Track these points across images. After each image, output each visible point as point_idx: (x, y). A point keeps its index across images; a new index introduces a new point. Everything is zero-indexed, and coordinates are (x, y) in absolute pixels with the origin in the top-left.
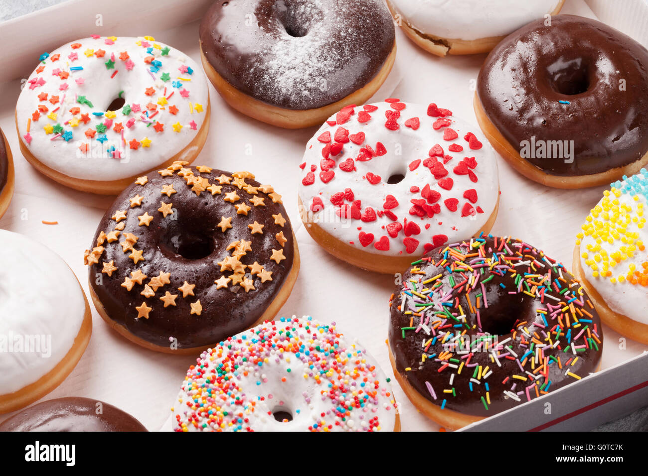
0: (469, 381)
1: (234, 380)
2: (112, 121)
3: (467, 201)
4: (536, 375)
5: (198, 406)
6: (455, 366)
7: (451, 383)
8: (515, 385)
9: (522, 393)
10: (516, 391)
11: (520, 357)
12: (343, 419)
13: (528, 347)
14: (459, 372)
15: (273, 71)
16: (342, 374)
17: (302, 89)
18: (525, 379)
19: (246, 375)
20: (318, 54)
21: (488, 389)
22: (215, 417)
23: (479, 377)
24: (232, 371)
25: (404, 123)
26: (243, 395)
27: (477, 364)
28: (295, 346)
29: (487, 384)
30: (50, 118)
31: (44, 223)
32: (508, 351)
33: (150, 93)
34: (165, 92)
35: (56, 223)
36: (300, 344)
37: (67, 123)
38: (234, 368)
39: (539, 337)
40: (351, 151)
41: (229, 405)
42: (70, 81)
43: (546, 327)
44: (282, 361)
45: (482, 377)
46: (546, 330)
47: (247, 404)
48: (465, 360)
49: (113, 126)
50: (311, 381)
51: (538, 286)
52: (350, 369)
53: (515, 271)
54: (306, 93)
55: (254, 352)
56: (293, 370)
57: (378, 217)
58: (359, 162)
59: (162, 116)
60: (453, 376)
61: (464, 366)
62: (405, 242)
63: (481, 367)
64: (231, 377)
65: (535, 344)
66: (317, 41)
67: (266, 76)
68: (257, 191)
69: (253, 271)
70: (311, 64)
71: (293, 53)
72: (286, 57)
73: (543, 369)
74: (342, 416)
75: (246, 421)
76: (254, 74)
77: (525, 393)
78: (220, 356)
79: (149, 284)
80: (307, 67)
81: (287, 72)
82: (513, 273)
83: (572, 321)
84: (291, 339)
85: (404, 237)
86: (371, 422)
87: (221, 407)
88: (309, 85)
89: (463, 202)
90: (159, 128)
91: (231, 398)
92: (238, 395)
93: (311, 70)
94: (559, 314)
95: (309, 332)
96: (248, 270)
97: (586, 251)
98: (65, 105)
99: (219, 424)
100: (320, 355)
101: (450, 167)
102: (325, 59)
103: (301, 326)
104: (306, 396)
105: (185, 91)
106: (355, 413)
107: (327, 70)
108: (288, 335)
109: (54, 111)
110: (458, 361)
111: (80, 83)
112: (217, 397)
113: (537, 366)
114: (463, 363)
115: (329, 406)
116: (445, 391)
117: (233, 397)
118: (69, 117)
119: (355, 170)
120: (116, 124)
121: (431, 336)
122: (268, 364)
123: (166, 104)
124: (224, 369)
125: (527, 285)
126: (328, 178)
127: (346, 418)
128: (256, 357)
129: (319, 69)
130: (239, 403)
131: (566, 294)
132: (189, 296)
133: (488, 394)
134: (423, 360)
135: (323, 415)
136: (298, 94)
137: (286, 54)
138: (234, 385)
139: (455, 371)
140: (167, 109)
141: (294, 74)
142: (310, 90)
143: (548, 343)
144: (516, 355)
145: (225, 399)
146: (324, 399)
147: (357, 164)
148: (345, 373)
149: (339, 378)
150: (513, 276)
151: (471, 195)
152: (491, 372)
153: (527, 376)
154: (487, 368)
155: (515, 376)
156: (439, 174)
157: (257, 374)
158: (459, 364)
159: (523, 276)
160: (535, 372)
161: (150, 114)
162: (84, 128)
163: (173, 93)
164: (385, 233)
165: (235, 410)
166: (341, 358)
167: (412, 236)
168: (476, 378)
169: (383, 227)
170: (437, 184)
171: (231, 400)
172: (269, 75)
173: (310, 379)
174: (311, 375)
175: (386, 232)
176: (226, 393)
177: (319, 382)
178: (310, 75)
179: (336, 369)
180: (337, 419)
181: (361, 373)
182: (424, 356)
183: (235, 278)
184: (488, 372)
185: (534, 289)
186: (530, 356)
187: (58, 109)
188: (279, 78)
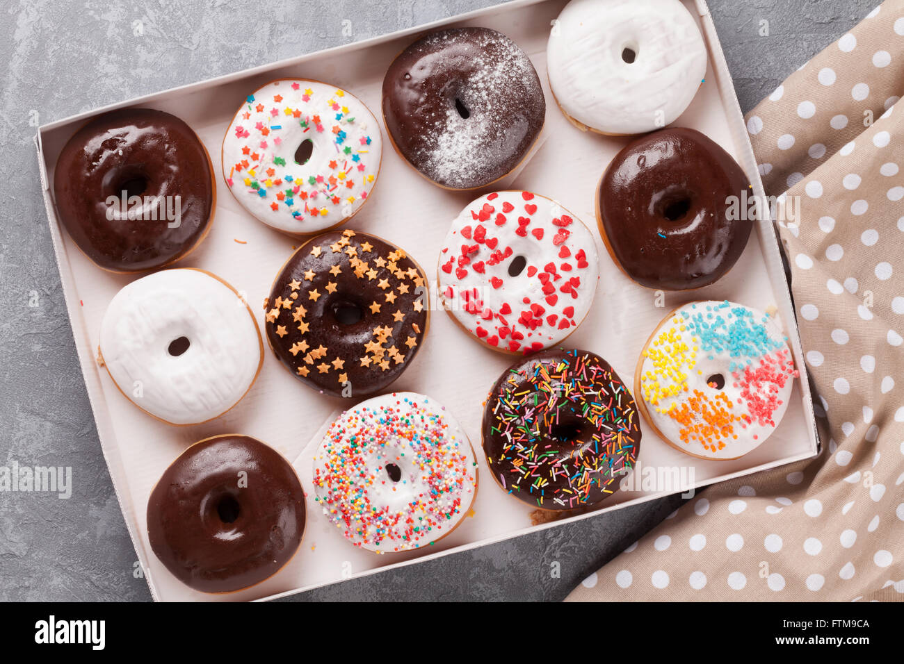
0: (531, 485)
1: (362, 455)
2: (299, 187)
3: (565, 317)
4: (580, 490)
5: (333, 471)
6: (524, 473)
7: (518, 482)
8: (563, 495)
9: (567, 501)
10: (562, 499)
11: (571, 477)
12: (435, 499)
13: (579, 470)
14: (525, 478)
15: (435, 160)
16: (441, 464)
17: (457, 178)
18: (571, 493)
19: (371, 452)
20: (475, 152)
21: (543, 494)
22: (344, 485)
23: (539, 485)
24: (362, 447)
25: (531, 231)
26: (367, 470)
27: (539, 475)
28: (411, 433)
29: (543, 491)
30: (250, 173)
31: (236, 241)
32: (563, 469)
33: (333, 165)
34: (345, 166)
35: (245, 243)
36: (415, 433)
37: (263, 181)
38: (363, 445)
39: (588, 462)
40: (485, 253)
41: (355, 476)
42: (269, 140)
43: (596, 454)
44: (399, 446)
45: (541, 486)
46: (596, 456)
47: (368, 477)
48: (531, 470)
49: (300, 193)
50: (417, 466)
51: (598, 415)
52: (447, 459)
53: (585, 399)
54: (460, 181)
55: (380, 434)
56: (405, 454)
57: (494, 318)
58: (488, 265)
59: (340, 190)
60: (520, 478)
61: (530, 475)
62: (511, 344)
63: (541, 478)
64: (360, 452)
65: (585, 467)
66: (475, 139)
67: (429, 162)
68: (405, 275)
69: (390, 355)
70: (467, 160)
71: (454, 148)
72: (448, 150)
73: (585, 488)
74: (434, 497)
75: (366, 492)
76: (420, 156)
77: (569, 501)
78: (355, 426)
79: (311, 353)
80: (463, 162)
81: (447, 163)
82: (583, 401)
83: (617, 448)
84: (409, 427)
85: (510, 339)
86: (455, 502)
87: (349, 477)
88: (463, 176)
89: (561, 317)
90: (336, 201)
91: (357, 470)
92: (363, 469)
93: (467, 165)
94: (609, 443)
95: (423, 421)
96: (386, 353)
97: (646, 375)
98: (263, 164)
99: (346, 492)
100: (428, 445)
101: (557, 285)
102: (480, 157)
103: (418, 413)
104: (412, 477)
105: (361, 165)
106: (445, 495)
107: (479, 166)
108: (407, 422)
109: (254, 168)
110: (526, 469)
111: (277, 141)
112: (347, 468)
113: (582, 484)
114: (529, 472)
115: (427, 488)
116: (513, 486)
117: (359, 470)
118: (265, 176)
119: (484, 273)
120: (302, 192)
121: (511, 443)
122: (389, 446)
123: (345, 178)
124: (356, 443)
125: (592, 414)
126: (462, 275)
127: (438, 498)
128: (380, 439)
129: (473, 165)
130: (362, 475)
131: (618, 423)
132: (339, 369)
133: (542, 498)
134: (502, 459)
135: (421, 496)
136: (453, 180)
137: (449, 148)
138: (361, 459)
139: (523, 476)
140: (345, 184)
141: (452, 166)
142: (463, 179)
143: (594, 468)
144: (569, 474)
145: (353, 470)
146: (424, 484)
147: (487, 267)
148: (443, 462)
149: (438, 466)
150: (582, 403)
151: (569, 312)
152: (548, 484)
153: (573, 491)
154: (546, 480)
155: (564, 490)
156: (548, 290)
157: (379, 452)
158: (526, 472)
159: (589, 405)
160: (579, 488)
161: (331, 187)
162: (277, 190)
163: (351, 168)
164: (496, 333)
165: (359, 481)
166: (443, 449)
167: (517, 340)
168: (536, 485)
169: (496, 328)
170: (544, 299)
171: (357, 472)
172: (432, 161)
173: (417, 465)
174: (418, 463)
175: (498, 332)
176: (355, 464)
177: (422, 469)
178: (465, 168)
179: (437, 458)
180: (431, 499)
181: (454, 463)
182: (503, 456)
183: (376, 359)
184: (546, 482)
185: (596, 418)
186: (578, 477)
187: (257, 166)
188: (439, 167)
